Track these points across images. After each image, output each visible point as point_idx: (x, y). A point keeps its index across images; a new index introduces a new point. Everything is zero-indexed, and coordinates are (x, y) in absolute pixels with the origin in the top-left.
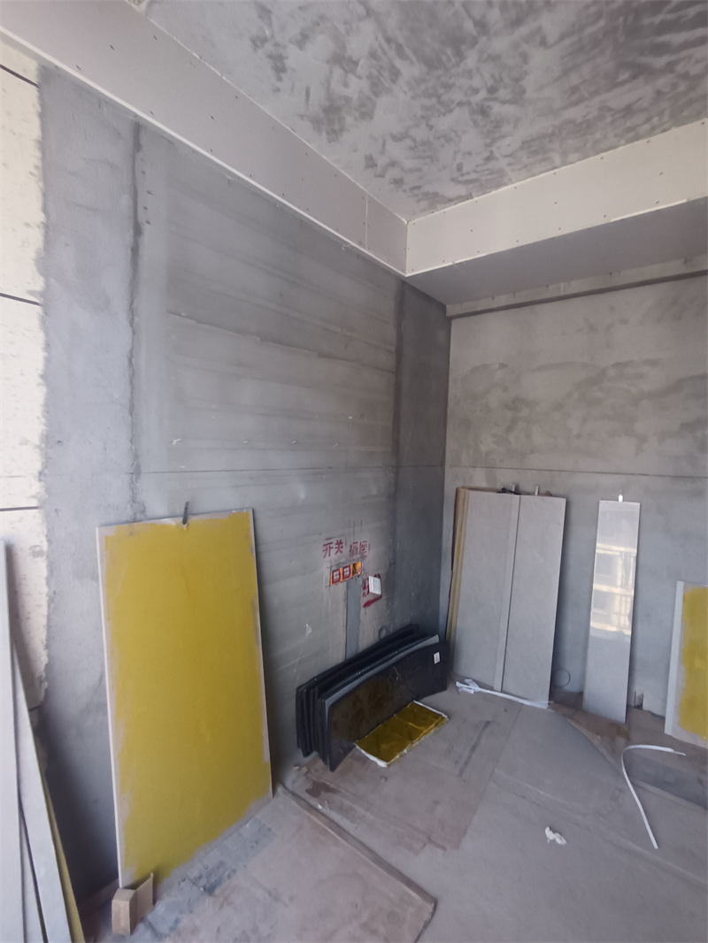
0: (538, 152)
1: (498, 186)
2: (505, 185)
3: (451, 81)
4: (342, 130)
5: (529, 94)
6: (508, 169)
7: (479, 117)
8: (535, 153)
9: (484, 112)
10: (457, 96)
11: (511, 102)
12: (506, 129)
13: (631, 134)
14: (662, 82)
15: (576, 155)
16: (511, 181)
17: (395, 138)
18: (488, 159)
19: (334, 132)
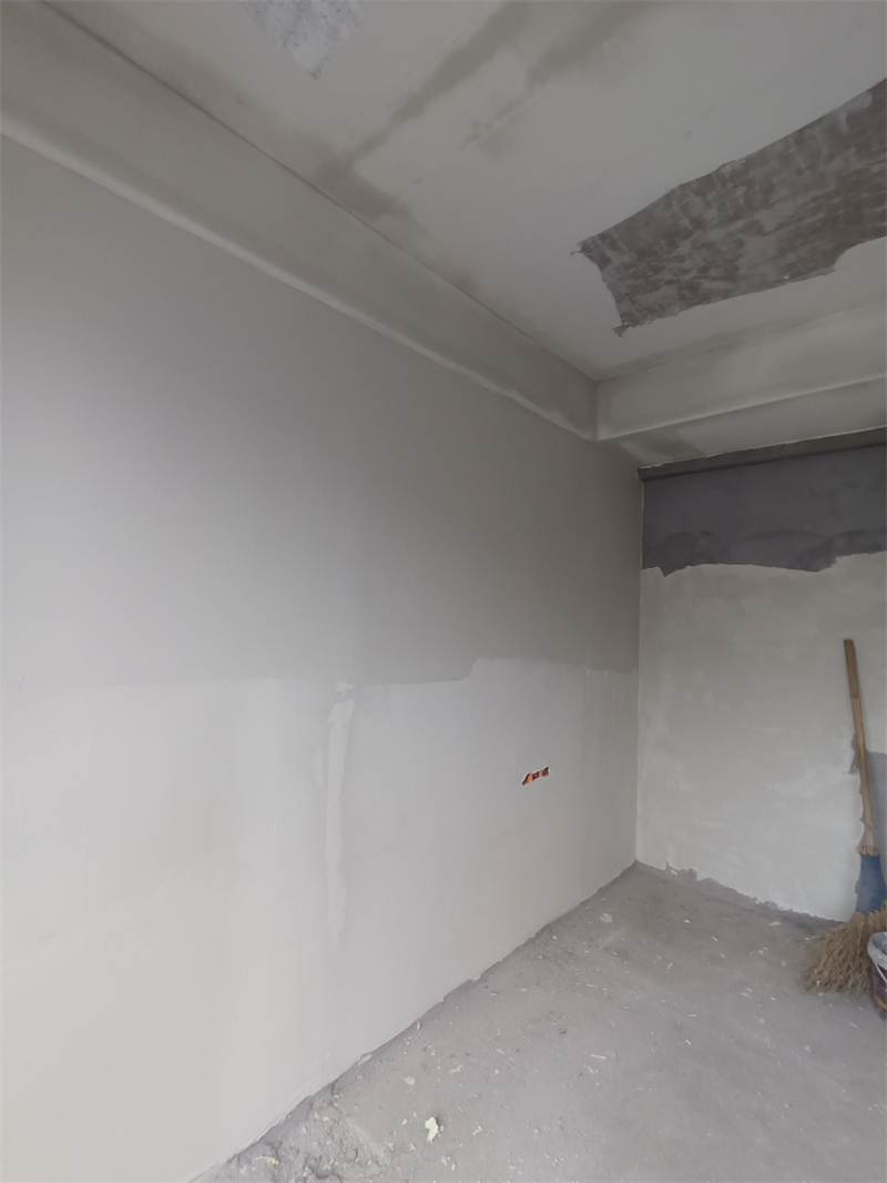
10: (666, 276)
11: (721, 279)
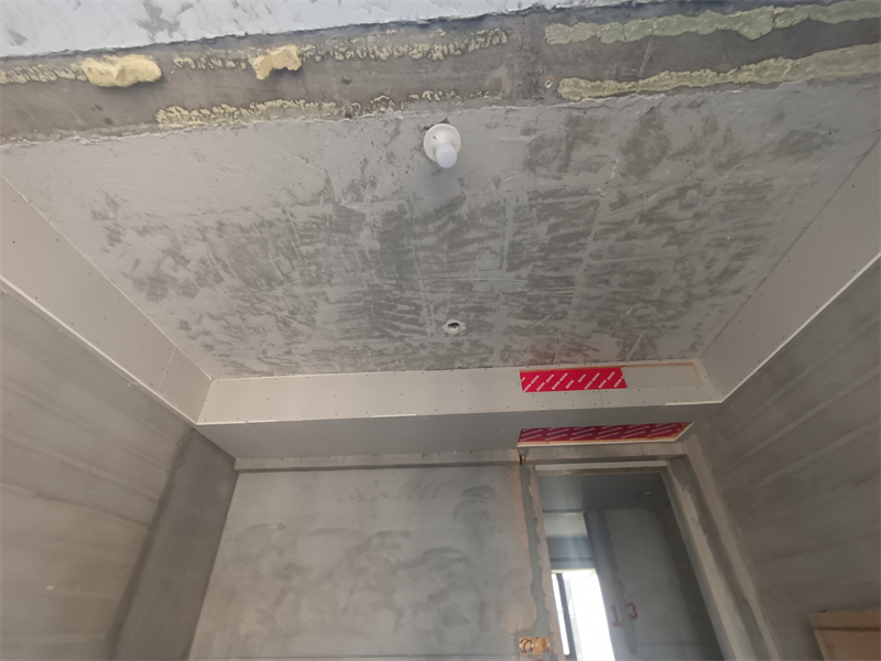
0: (324, 360)
1: (294, 373)
2: (300, 373)
3: (263, 298)
4: (163, 296)
5: (317, 324)
6: (302, 364)
7: (281, 325)
8: (323, 359)
9: (286, 324)
12: (301, 338)
13: (384, 367)
14: (398, 344)
15: (351, 369)
16: (303, 372)
17: (211, 316)
18: (288, 353)
19: (155, 295)
